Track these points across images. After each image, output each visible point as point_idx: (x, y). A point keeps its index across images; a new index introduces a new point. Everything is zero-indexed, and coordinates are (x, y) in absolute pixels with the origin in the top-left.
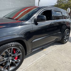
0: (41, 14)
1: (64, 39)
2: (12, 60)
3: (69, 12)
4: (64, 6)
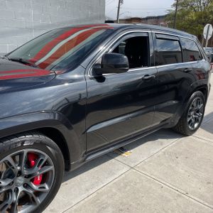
1: (188, 120)
2: (26, 186)
3: (209, 37)
4: (194, 18)
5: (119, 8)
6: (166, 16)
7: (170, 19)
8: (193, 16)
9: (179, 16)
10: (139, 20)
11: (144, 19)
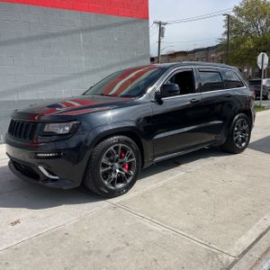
0: (171, 80)
1: (235, 139)
4: (252, 47)
5: (159, 42)
6: (217, 46)
7: (222, 50)
8: (250, 44)
9: (232, 45)
10: (184, 53)
11: (190, 52)
